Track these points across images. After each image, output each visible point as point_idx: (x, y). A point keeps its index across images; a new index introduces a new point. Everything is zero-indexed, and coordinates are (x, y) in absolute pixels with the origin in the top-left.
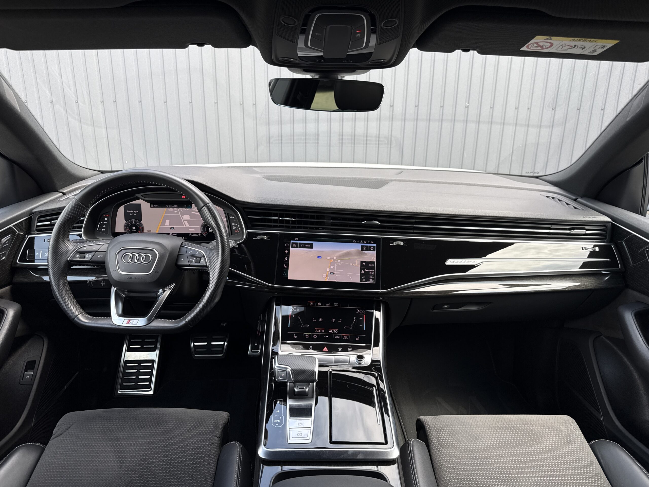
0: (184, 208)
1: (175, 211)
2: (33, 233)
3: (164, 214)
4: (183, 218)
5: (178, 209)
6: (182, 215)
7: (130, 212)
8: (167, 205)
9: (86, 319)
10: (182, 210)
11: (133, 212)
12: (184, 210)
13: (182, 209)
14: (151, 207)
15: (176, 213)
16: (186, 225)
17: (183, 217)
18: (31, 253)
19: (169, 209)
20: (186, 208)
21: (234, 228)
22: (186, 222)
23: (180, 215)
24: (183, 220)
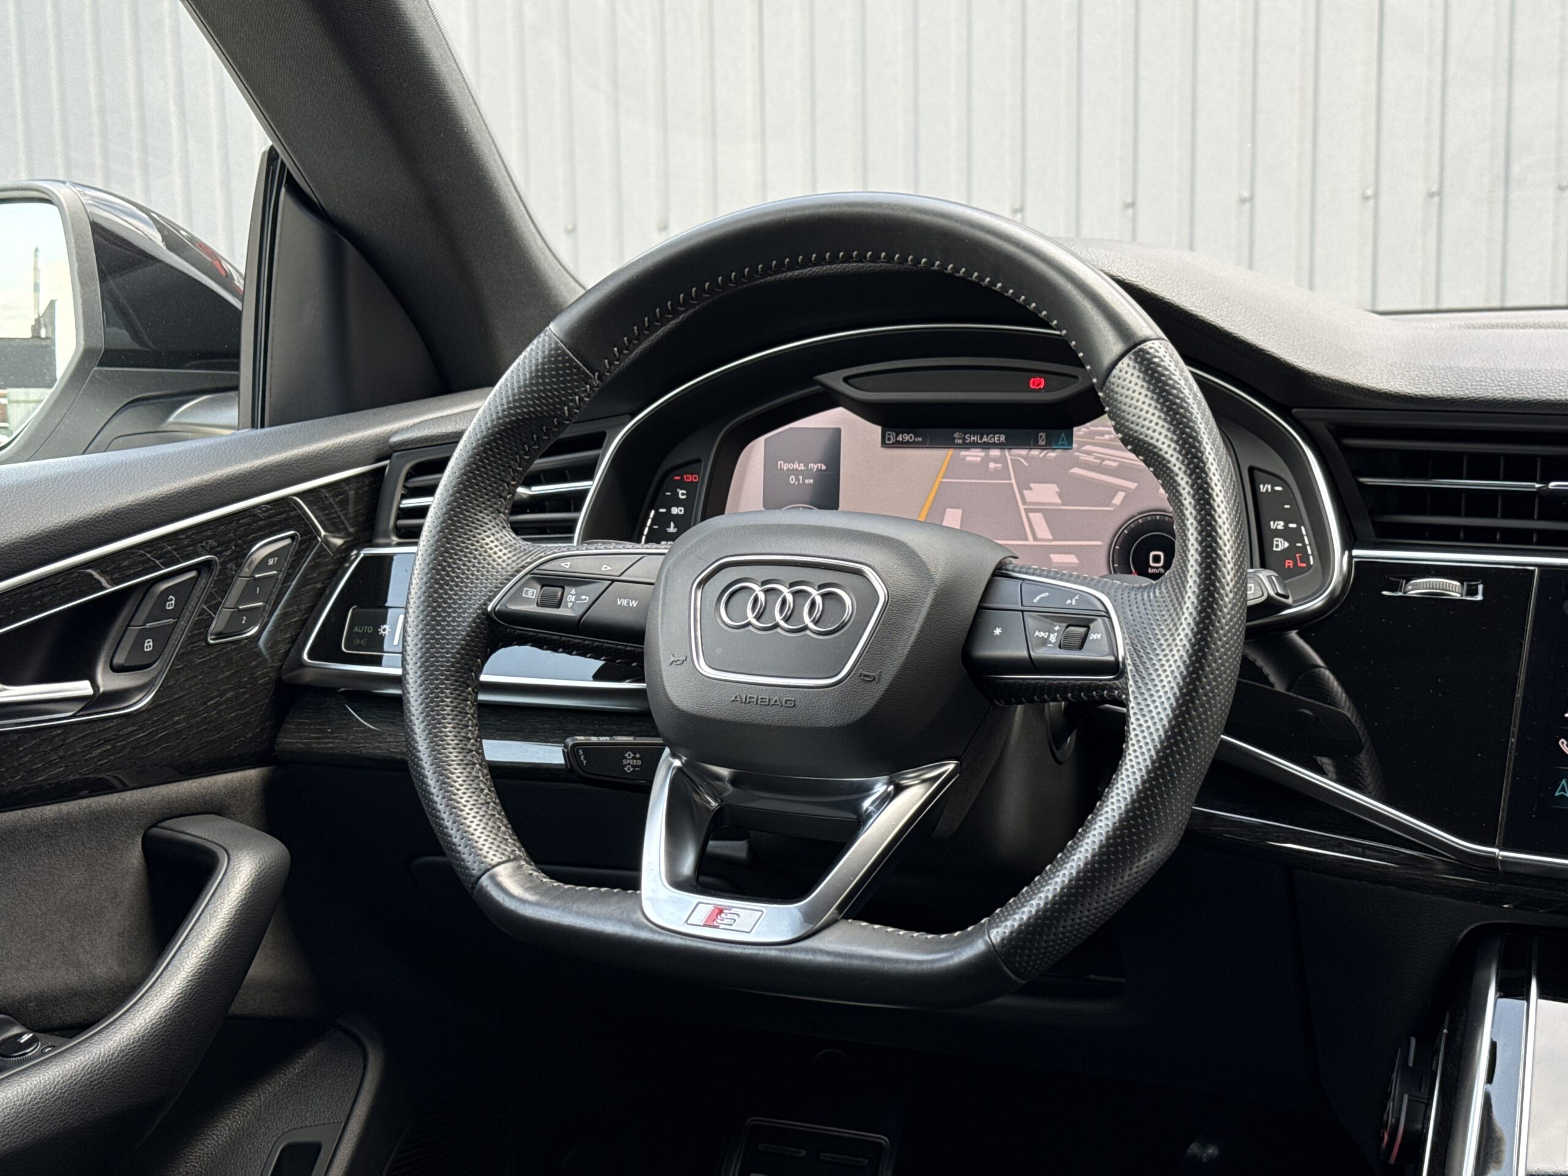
0: (1035, 445)
1: (992, 465)
2: (381, 541)
3: (939, 479)
4: (1028, 499)
5: (1006, 452)
6: (1024, 486)
7: (790, 466)
8: (956, 435)
9: (527, 889)
10: (1026, 458)
11: (802, 467)
12: (1033, 457)
13: (1024, 452)
14: (884, 444)
15: (996, 474)
16: (1039, 535)
17: (1025, 492)
18: (361, 625)
19: (963, 453)
20: (1043, 448)
21: (1281, 545)
22: (1037, 519)
23: (1013, 481)
24: (1027, 511)
